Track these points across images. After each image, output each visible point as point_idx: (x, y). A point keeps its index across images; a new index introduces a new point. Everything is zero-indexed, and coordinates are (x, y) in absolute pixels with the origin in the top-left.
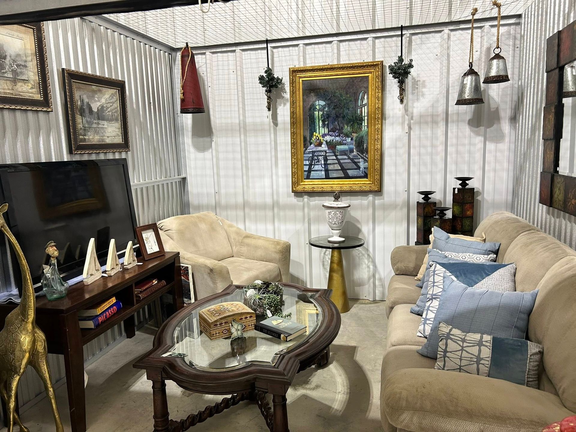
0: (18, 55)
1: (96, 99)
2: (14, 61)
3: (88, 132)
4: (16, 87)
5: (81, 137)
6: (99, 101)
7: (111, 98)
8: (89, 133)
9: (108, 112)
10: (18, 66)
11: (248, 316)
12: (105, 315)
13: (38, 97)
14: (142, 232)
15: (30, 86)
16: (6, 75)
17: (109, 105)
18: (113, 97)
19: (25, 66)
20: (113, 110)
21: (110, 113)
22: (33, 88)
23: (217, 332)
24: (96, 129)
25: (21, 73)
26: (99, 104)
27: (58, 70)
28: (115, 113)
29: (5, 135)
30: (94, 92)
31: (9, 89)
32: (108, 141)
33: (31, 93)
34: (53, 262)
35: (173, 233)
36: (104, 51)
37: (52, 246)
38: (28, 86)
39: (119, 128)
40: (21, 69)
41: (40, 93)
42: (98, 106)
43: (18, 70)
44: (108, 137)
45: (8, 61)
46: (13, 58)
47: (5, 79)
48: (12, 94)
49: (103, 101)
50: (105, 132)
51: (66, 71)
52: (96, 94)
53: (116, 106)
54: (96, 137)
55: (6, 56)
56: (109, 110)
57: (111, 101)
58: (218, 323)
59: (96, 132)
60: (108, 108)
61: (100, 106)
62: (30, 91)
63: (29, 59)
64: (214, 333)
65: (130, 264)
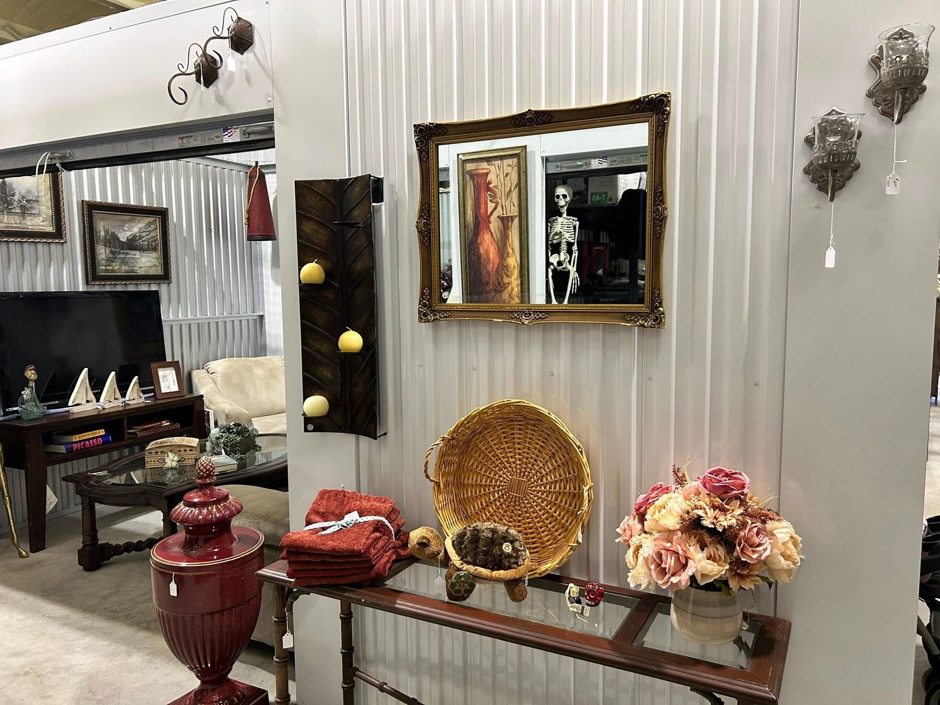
0: (29, 192)
1: (126, 228)
2: (23, 198)
3: (113, 262)
4: (25, 221)
5: (101, 267)
6: (130, 230)
7: (147, 226)
8: (114, 264)
9: (143, 241)
10: (28, 201)
11: (188, 449)
12: (83, 443)
13: (50, 229)
14: (159, 369)
15: (41, 219)
16: (13, 211)
17: (144, 234)
18: (150, 226)
19: (37, 201)
20: (149, 239)
21: (146, 243)
22: (44, 221)
23: (152, 460)
24: (123, 259)
25: (31, 208)
26: (129, 233)
27: (78, 202)
28: (152, 242)
29: (9, 265)
30: (125, 222)
31: (16, 223)
32: (141, 272)
33: (42, 226)
34: (31, 385)
35: (217, 377)
36: (143, 179)
37: (31, 370)
38: (39, 219)
39: (157, 259)
40: (31, 204)
41: (53, 226)
42: (127, 236)
43: (28, 205)
44: (141, 268)
45: (16, 198)
46: (22, 194)
47: (13, 214)
48: (20, 228)
49: (136, 230)
50: (136, 262)
51: (86, 202)
52: (126, 223)
53: (154, 235)
54: (124, 268)
55: (15, 193)
56: (144, 239)
57: (148, 230)
58: (153, 452)
59: (124, 262)
60: (143, 237)
61: (130, 235)
62: (41, 224)
63: (43, 194)
64: (149, 461)
65: (133, 399)
